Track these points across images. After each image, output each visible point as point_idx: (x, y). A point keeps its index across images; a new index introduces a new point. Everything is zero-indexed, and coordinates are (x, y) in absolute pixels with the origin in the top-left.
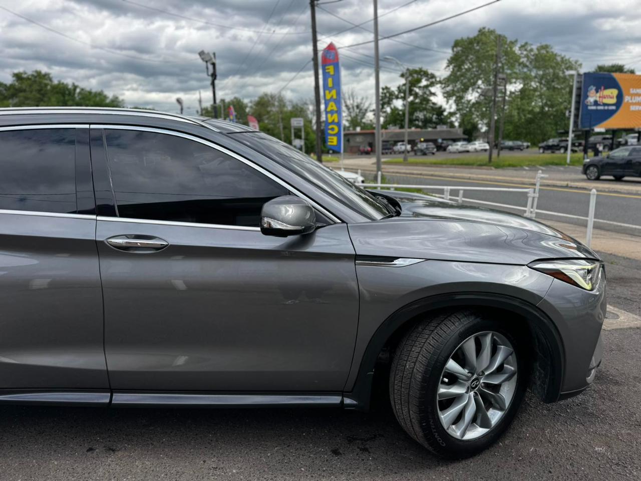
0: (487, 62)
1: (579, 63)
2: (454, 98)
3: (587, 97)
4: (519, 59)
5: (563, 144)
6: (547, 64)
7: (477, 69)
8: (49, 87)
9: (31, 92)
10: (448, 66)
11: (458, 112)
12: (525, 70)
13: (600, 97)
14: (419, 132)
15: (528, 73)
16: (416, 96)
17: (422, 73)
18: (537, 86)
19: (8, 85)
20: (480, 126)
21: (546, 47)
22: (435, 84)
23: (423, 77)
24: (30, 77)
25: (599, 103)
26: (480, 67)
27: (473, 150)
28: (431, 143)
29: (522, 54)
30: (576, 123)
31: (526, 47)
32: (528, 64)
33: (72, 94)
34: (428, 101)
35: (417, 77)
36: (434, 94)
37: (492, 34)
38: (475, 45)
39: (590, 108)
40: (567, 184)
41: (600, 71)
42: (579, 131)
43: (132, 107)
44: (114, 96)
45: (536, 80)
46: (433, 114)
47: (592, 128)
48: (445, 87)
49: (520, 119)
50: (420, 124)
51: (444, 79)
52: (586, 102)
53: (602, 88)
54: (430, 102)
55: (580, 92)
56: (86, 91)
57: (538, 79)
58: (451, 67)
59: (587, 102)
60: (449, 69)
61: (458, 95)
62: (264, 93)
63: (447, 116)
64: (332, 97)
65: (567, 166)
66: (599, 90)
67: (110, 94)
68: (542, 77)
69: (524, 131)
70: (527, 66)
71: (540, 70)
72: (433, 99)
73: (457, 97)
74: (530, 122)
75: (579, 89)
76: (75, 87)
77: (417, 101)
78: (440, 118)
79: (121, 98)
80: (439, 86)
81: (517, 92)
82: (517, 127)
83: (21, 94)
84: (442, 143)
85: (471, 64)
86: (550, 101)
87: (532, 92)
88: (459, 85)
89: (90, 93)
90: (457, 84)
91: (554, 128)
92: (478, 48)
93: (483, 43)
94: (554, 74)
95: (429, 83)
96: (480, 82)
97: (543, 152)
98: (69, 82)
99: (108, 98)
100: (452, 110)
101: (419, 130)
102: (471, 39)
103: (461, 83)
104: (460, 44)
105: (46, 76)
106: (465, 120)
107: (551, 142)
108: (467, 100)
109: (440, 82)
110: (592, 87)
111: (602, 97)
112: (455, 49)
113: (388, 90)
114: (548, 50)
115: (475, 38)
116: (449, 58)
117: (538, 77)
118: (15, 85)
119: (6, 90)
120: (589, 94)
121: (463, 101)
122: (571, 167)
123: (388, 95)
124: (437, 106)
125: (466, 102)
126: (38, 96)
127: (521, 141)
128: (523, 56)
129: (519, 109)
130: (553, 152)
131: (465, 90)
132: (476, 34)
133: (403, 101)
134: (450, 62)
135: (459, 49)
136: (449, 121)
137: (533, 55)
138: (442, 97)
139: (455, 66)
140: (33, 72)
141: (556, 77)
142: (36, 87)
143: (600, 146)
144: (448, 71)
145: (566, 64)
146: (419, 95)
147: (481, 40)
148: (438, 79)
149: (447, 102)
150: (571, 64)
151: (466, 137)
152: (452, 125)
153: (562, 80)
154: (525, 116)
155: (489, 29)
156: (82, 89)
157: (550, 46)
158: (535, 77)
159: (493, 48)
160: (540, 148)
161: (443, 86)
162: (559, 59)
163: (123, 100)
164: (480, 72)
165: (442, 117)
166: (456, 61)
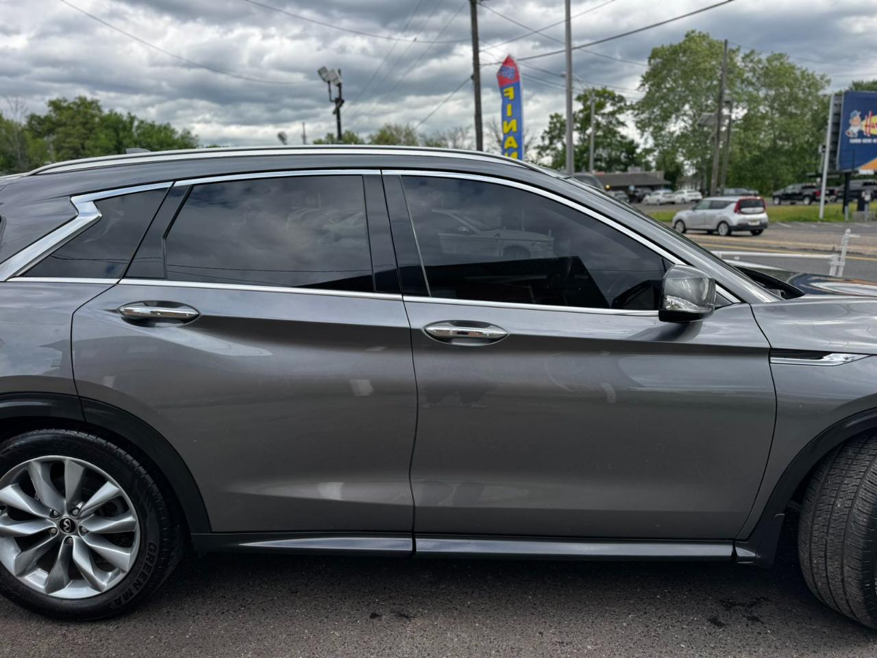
0: (698, 79)
1: (826, 79)
2: (651, 129)
3: (848, 125)
4: (743, 75)
5: (807, 192)
6: (781, 80)
7: (683, 89)
8: (97, 120)
9: (74, 126)
10: (643, 85)
11: (655, 148)
12: (751, 89)
13: (866, 126)
14: (603, 176)
15: (755, 93)
16: (598, 126)
17: (606, 95)
18: (767, 112)
19: (42, 117)
20: (686, 167)
21: (780, 56)
22: (625, 111)
23: (607, 100)
24: (72, 106)
25: (865, 134)
26: (687, 86)
27: (679, 201)
28: (621, 192)
29: (746, 66)
30: (832, 162)
31: (752, 57)
32: (754, 80)
33: (128, 129)
34: (615, 133)
35: (600, 101)
36: (623, 124)
37: (704, 40)
38: (681, 55)
39: (852, 141)
40: (834, 248)
41: (856, 89)
42: (837, 173)
43: (209, 145)
44: (184, 130)
45: (766, 103)
46: (622, 152)
47: (856, 169)
48: (638, 114)
49: (744, 157)
50: (603, 165)
51: (637, 103)
52: (847, 134)
53: (870, 113)
54: (618, 135)
55: (839, 119)
56: (147, 124)
57: (769, 102)
58: (647, 86)
59: (849, 133)
60: (644, 89)
61: (656, 124)
62: (386, 124)
63: (641, 153)
64: (511, 129)
65: (819, 222)
66: (866, 117)
67: (178, 128)
68: (774, 99)
69: (749, 175)
70: (753, 84)
71: (771, 89)
72: (622, 131)
73: (655, 128)
74: (757, 161)
75: (837, 115)
76: (132, 119)
77: (600, 133)
78: (630, 156)
79: (194, 133)
80: (630, 112)
81: (740, 120)
82: (738, 168)
83: (61, 129)
84: (635, 192)
85: (675, 81)
86: (785, 132)
87: (759, 120)
88: (657, 111)
89: (152, 126)
90: (655, 110)
91: (792, 170)
92: (684, 59)
93: (691, 53)
94: (791, 94)
95: (615, 108)
96: (687, 107)
97: (779, 204)
98: (122, 111)
99: (177, 133)
100: (648, 146)
101: (603, 173)
102: (676, 47)
103: (661, 108)
104: (660, 54)
105: (94, 104)
106: (666, 159)
107: (790, 189)
108: (669, 132)
109: (632, 107)
110: (856, 111)
111: (869, 126)
112: (652, 61)
113: (558, 118)
114: (782, 60)
115: (680, 45)
116: (644, 74)
117: (769, 100)
118: (52, 117)
119: (39, 124)
120: (851, 121)
121: (663, 133)
122: (826, 223)
123: (558, 125)
124: (627, 140)
125: (668, 134)
126: (83, 131)
127: (745, 188)
128: (747, 69)
129: (741, 144)
130: (792, 204)
131: (666, 118)
132: (682, 39)
133: (580, 133)
134: (646, 79)
135: (658, 60)
136: (643, 160)
137: (762, 69)
138: (635, 128)
139: (652, 85)
140: (76, 98)
141: (794, 99)
142: (79, 119)
143: (866, 194)
144: (642, 91)
145: (808, 80)
146: (601, 126)
147: (689, 47)
148: (628, 103)
149: (642, 135)
150: (815, 81)
151: (668, 183)
152: (647, 166)
153: (802, 103)
154: (750, 152)
155: (700, 33)
156: (142, 122)
157: (786, 55)
158: (765, 98)
159: (706, 58)
160: (774, 197)
161: (636, 112)
162: (798, 73)
163: (197, 136)
164: (687, 92)
165: (635, 155)
166: (654, 78)
